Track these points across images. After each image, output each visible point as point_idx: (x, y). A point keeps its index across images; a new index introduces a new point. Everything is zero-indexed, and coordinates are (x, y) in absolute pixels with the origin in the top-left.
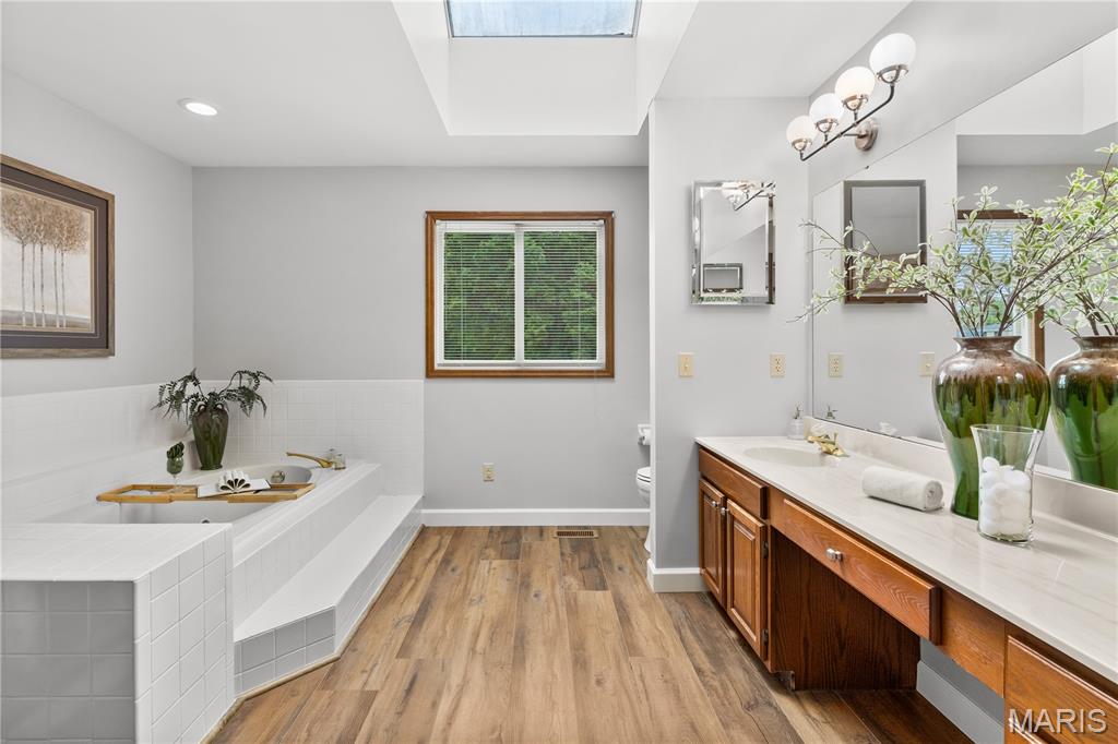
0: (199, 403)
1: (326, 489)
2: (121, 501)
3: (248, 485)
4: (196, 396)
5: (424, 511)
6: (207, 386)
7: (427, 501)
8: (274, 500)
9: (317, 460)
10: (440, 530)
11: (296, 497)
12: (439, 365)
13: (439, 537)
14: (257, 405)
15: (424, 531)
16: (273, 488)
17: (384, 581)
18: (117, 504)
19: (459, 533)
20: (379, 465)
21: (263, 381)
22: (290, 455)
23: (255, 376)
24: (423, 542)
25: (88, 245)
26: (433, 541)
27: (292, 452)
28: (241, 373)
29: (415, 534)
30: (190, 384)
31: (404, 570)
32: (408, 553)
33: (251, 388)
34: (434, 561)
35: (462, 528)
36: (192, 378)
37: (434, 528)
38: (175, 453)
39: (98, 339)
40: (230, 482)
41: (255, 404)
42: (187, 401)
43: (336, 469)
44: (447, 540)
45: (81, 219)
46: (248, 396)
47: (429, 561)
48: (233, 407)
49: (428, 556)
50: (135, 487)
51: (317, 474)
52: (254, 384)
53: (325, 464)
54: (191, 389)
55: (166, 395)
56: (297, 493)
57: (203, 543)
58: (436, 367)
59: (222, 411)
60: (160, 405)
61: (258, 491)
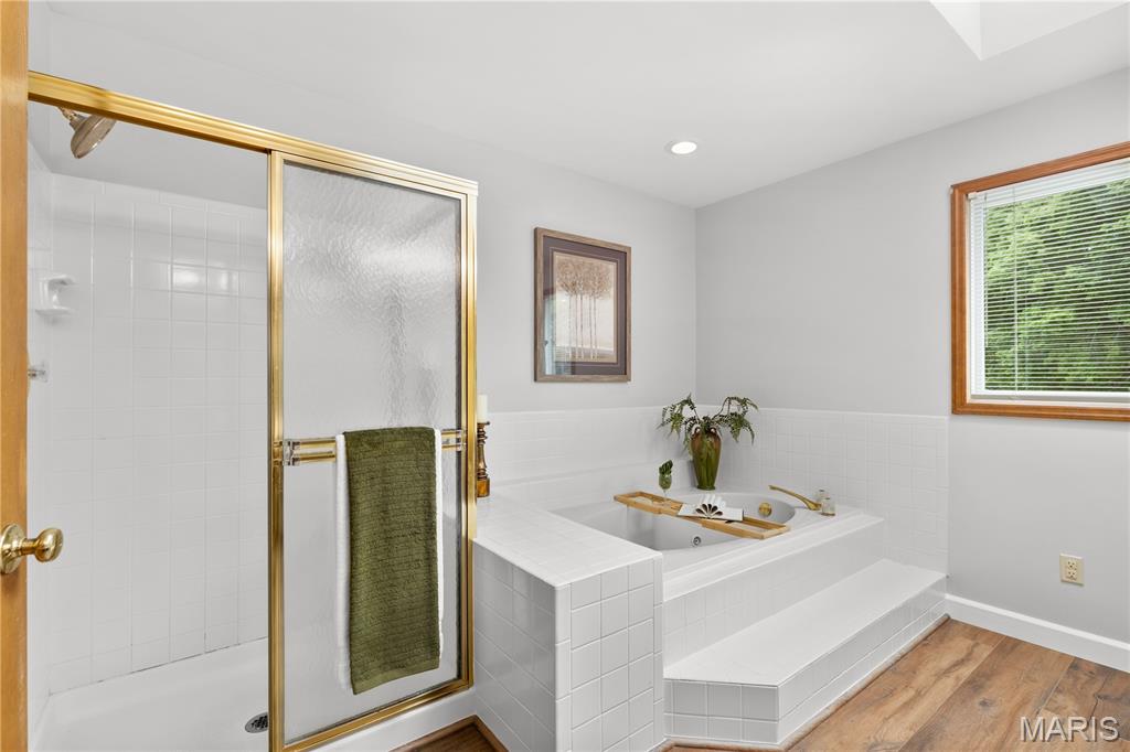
0: (695, 426)
1: (805, 534)
2: (628, 504)
3: (720, 513)
4: (693, 419)
5: (948, 597)
6: (704, 410)
7: (952, 583)
8: (741, 534)
9: (803, 499)
10: (976, 633)
11: (762, 538)
12: (974, 397)
13: (970, 642)
14: (744, 432)
15: (947, 623)
16: (745, 520)
17: (867, 675)
18: (625, 506)
19: (1008, 647)
20: (882, 520)
21: (750, 408)
22: (773, 488)
23: (743, 402)
24: (941, 641)
25: (612, 291)
26: (960, 645)
27: (774, 485)
28: (730, 399)
29: (930, 625)
30: (687, 407)
31: (902, 670)
32: (914, 648)
33: (740, 412)
34: (953, 676)
35: (1017, 643)
36: (688, 402)
37: (966, 626)
38: (666, 469)
39: (617, 368)
40: (710, 506)
41: (742, 430)
42: (686, 423)
43: (823, 514)
44: (984, 651)
45: (608, 271)
46: (738, 422)
47: (947, 672)
48: (724, 432)
49: (945, 663)
50: (642, 494)
51: (801, 514)
52: (742, 410)
53: (812, 506)
54: (687, 413)
55: (668, 416)
56: (766, 533)
57: (628, 567)
58: (969, 400)
59: (715, 435)
60: (663, 425)
61: (730, 521)
